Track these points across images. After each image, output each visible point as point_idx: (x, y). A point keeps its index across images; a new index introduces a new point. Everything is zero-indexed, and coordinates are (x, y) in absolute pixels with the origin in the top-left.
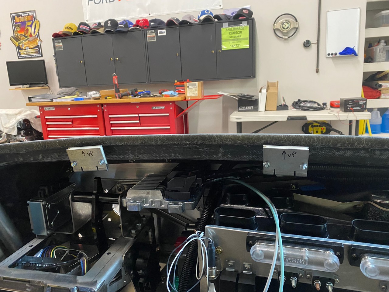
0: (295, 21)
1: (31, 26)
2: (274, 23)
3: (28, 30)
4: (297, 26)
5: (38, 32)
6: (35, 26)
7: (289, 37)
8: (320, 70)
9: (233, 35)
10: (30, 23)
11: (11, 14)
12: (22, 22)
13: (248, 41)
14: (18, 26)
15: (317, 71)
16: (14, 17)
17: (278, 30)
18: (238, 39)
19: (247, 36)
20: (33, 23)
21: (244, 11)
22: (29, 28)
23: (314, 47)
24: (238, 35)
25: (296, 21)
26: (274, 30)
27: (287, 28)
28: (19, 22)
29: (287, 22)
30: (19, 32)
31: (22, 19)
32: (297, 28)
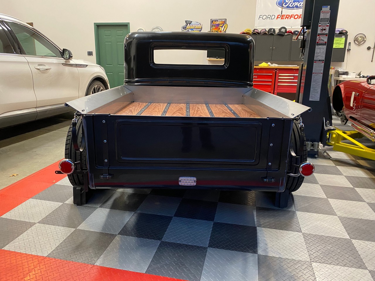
0: (364, 37)
1: (222, 27)
2: (355, 37)
3: (220, 28)
5: (226, 30)
6: (225, 27)
7: (361, 44)
9: (337, 41)
10: (222, 25)
11: (211, 19)
12: (217, 24)
13: (344, 45)
14: (214, 26)
15: (372, 61)
16: (212, 22)
17: (356, 40)
18: (339, 44)
19: (344, 43)
20: (224, 25)
21: (344, 31)
22: (221, 28)
24: (339, 42)
26: (354, 41)
27: (361, 40)
28: (215, 24)
29: (361, 37)
30: (214, 29)
31: (218, 23)
32: (365, 41)
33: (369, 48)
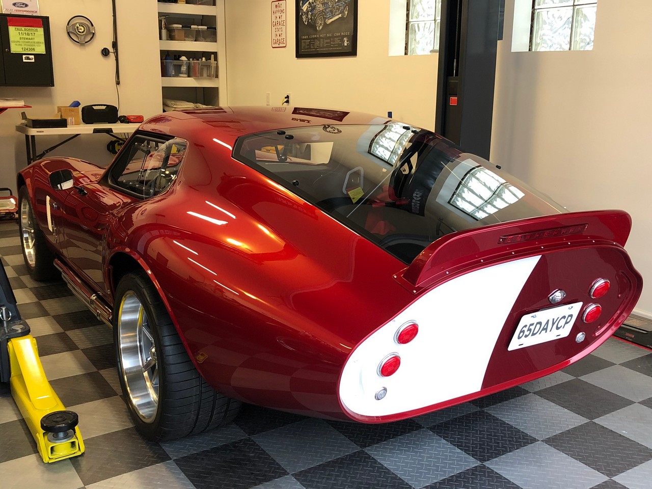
0: (90, 25)
2: (68, 24)
4: (93, 32)
7: (86, 42)
8: (120, 82)
15: (118, 83)
17: (72, 33)
23: (112, 56)
25: (92, 25)
26: (68, 33)
27: (82, 32)
29: (81, 25)
32: (94, 33)
33: (105, 53)
